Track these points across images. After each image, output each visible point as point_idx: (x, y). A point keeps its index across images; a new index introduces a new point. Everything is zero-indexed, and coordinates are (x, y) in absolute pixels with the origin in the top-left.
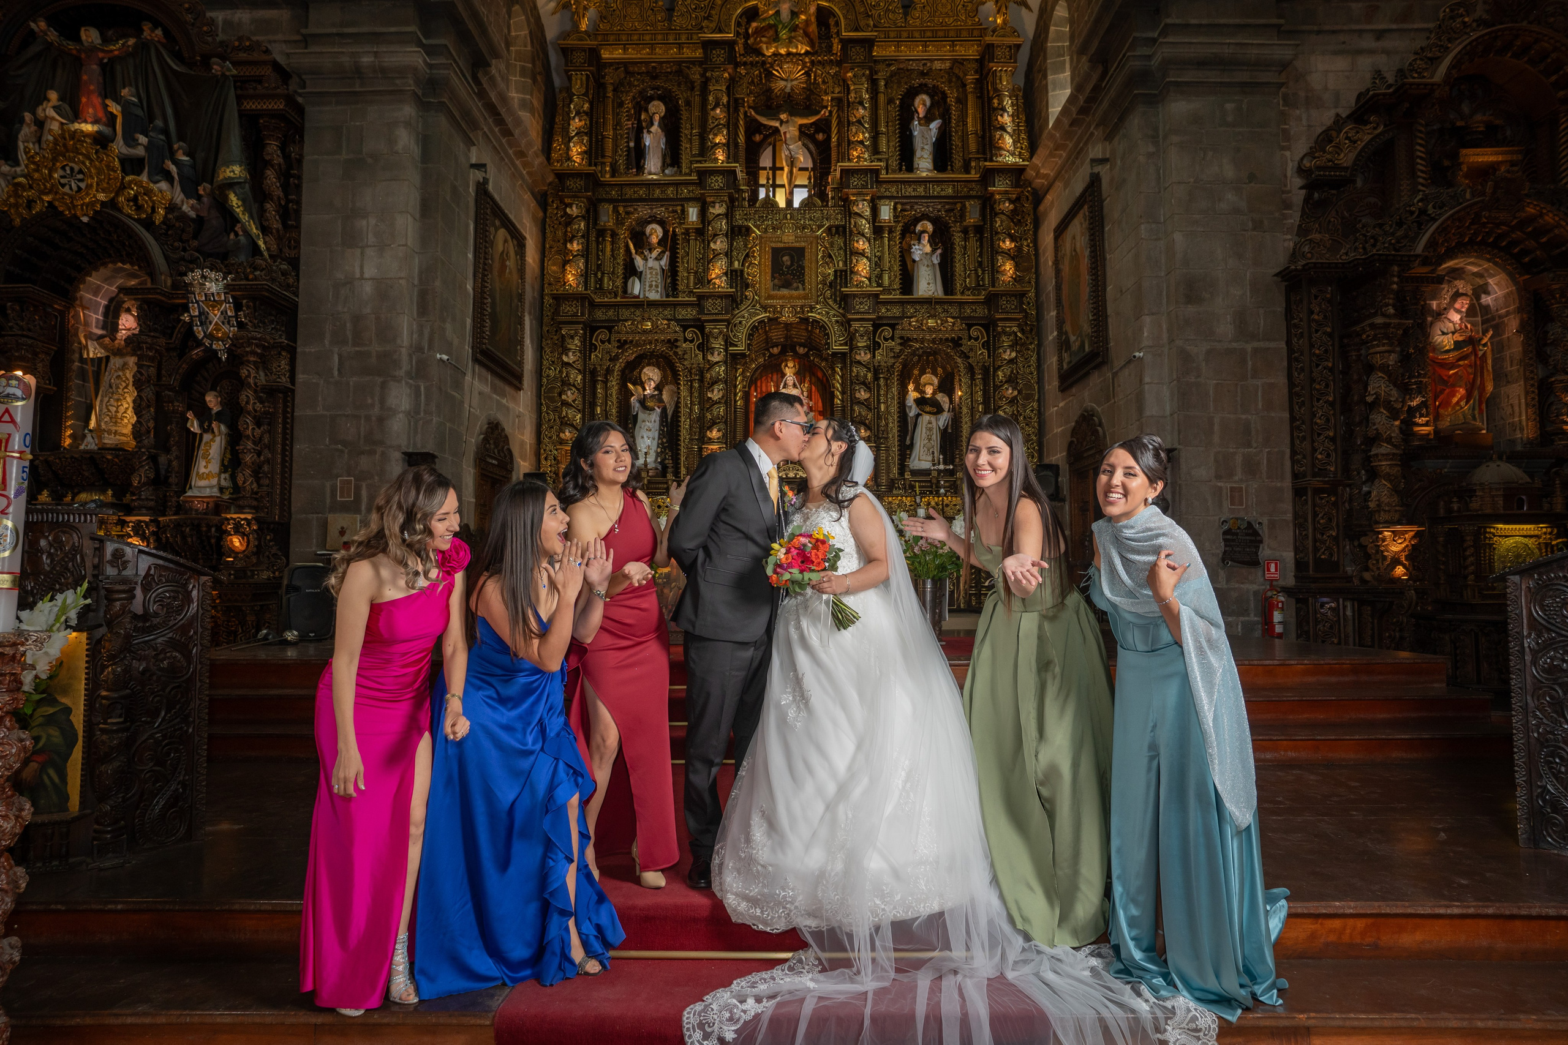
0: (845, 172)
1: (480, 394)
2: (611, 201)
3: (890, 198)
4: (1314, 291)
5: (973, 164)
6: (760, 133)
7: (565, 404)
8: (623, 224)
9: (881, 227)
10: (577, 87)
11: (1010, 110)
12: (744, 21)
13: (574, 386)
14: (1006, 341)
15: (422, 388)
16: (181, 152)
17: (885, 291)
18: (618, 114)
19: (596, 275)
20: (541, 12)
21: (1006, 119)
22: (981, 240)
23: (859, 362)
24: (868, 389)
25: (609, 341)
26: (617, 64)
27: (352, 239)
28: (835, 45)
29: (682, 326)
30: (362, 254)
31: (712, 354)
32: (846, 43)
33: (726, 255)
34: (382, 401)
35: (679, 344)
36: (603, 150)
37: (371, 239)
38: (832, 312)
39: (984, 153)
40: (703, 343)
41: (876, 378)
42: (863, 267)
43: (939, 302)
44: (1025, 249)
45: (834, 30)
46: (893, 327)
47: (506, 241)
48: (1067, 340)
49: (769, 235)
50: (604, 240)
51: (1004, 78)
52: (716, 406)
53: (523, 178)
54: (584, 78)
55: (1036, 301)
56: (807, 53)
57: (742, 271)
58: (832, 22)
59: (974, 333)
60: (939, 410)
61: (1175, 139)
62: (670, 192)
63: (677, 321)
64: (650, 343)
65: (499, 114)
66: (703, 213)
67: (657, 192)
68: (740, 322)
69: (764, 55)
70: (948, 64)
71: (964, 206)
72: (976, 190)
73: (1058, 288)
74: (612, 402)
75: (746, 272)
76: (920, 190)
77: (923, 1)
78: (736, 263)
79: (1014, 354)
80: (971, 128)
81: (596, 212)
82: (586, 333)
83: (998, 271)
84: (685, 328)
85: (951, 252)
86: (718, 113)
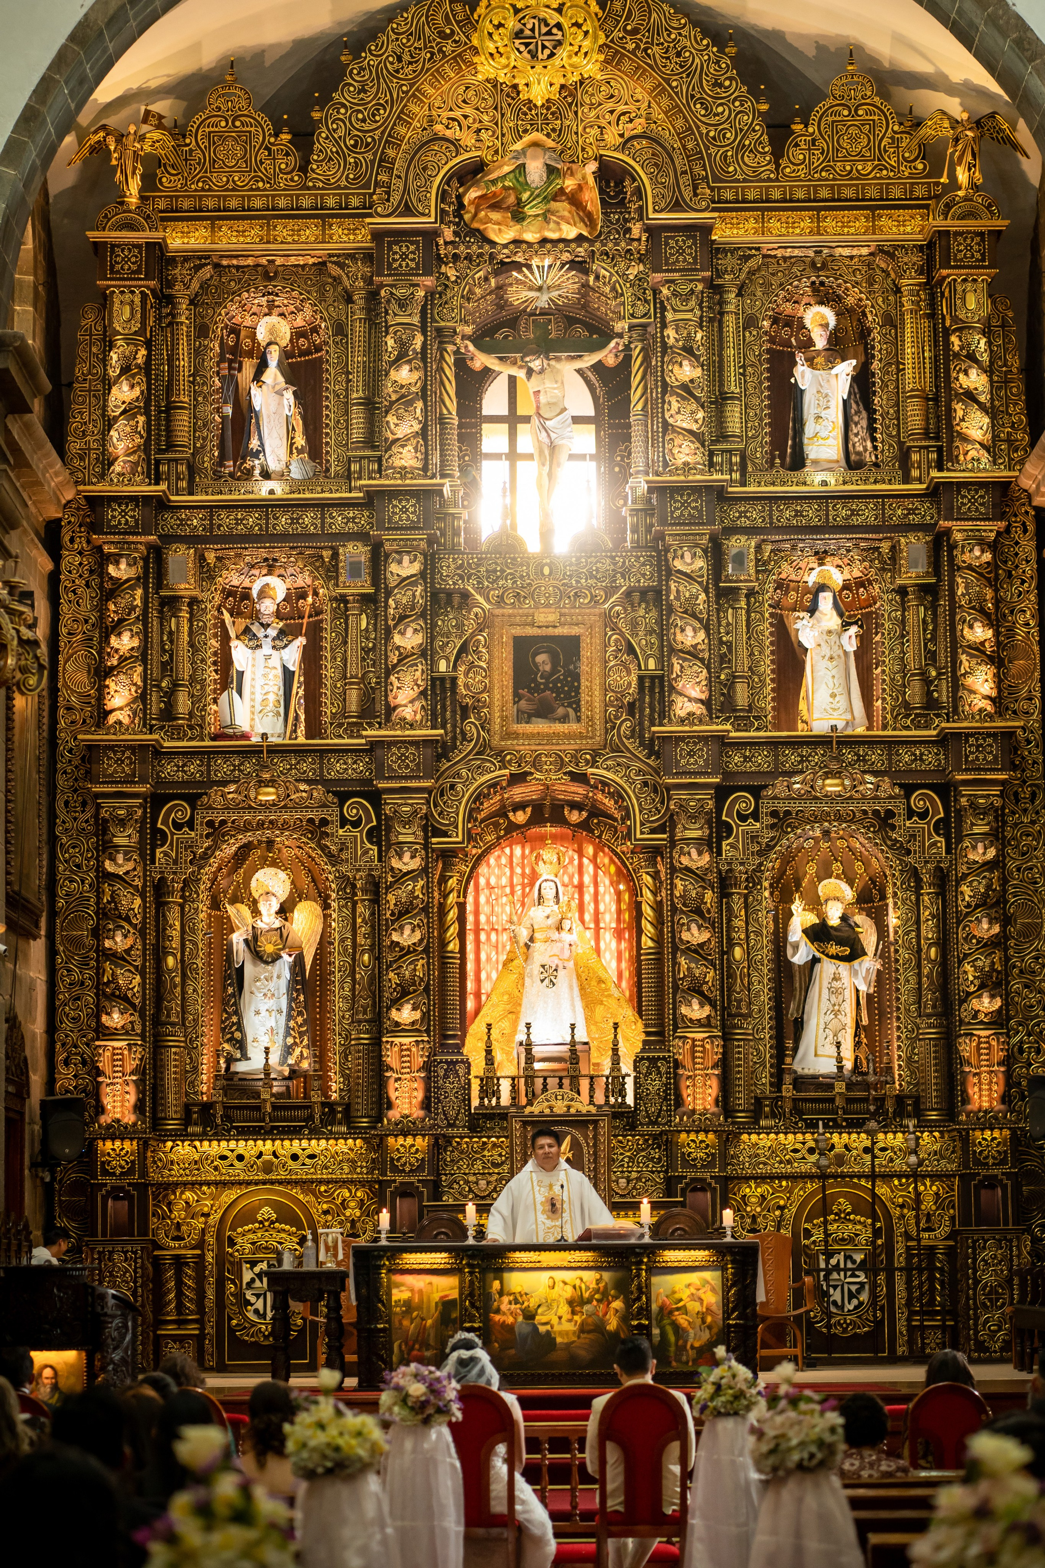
2: (191, 540)
3: (752, 530)
5: (915, 457)
7: (113, 957)
9: (732, 591)
10: (123, 319)
11: (984, 359)
13: (127, 919)
14: (978, 825)
17: (738, 723)
19: (159, 686)
21: (976, 378)
22: (932, 613)
23: (687, 871)
25: (190, 824)
29: (336, 793)
31: (400, 856)
32: (653, 231)
35: (330, 829)
36: (172, 434)
38: (635, 766)
40: (377, 828)
41: (724, 898)
42: (694, 682)
45: (632, 204)
46: (756, 792)
49: (509, 610)
50: (176, 617)
51: (971, 295)
52: (411, 957)
54: (137, 300)
56: (580, 239)
57: (454, 680)
58: (629, 187)
59: (917, 802)
60: (855, 953)
62: (309, 521)
63: (324, 782)
66: (374, 566)
67: (283, 521)
68: (453, 787)
69: (493, 243)
71: (897, 546)
72: (921, 515)
74: (195, 944)
75: (460, 682)
76: (811, 514)
77: (811, 130)
78: (443, 666)
79: (992, 850)
80: (909, 385)
81: (159, 561)
82: (146, 812)
83: (963, 685)
84: (342, 797)
85: (876, 634)
86: (404, 375)
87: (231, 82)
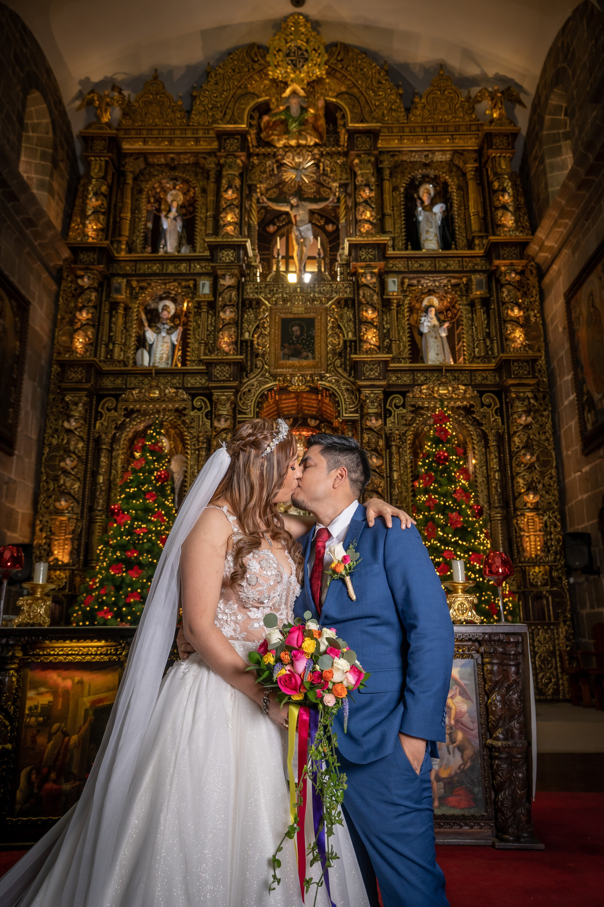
0: (354, 247)
2: (124, 276)
3: (399, 272)
5: (477, 242)
6: (274, 224)
7: (65, 472)
8: (137, 298)
9: (389, 300)
10: (95, 171)
11: (510, 191)
12: (256, 115)
13: (74, 453)
14: (519, 407)
17: (393, 360)
18: (137, 200)
19: (107, 345)
20: (68, 109)
21: (506, 199)
22: (487, 312)
23: (370, 429)
24: (380, 455)
25: (116, 409)
26: (137, 155)
28: (342, 136)
29: (190, 394)
31: (219, 421)
32: (352, 134)
33: (236, 324)
35: (186, 412)
36: (120, 230)
38: (342, 381)
39: (487, 231)
40: (210, 410)
41: (388, 446)
42: (371, 336)
43: (450, 370)
44: (533, 319)
45: (340, 122)
46: (404, 394)
49: (279, 306)
50: (117, 312)
51: (502, 163)
54: (103, 164)
55: (547, 369)
56: (316, 145)
57: (252, 342)
58: (338, 115)
59: (486, 400)
62: (183, 267)
63: (186, 389)
64: (158, 412)
66: (214, 286)
67: (171, 268)
68: (249, 391)
69: (275, 147)
70: (448, 157)
71: (470, 280)
72: (481, 265)
73: (573, 349)
74: (117, 472)
75: (255, 342)
76: (427, 265)
77: (423, 101)
78: (247, 336)
79: (530, 419)
80: (472, 210)
81: (109, 285)
82: (91, 401)
83: (507, 339)
84: (193, 396)
85: (458, 325)
86: (230, 194)
87: (156, 78)
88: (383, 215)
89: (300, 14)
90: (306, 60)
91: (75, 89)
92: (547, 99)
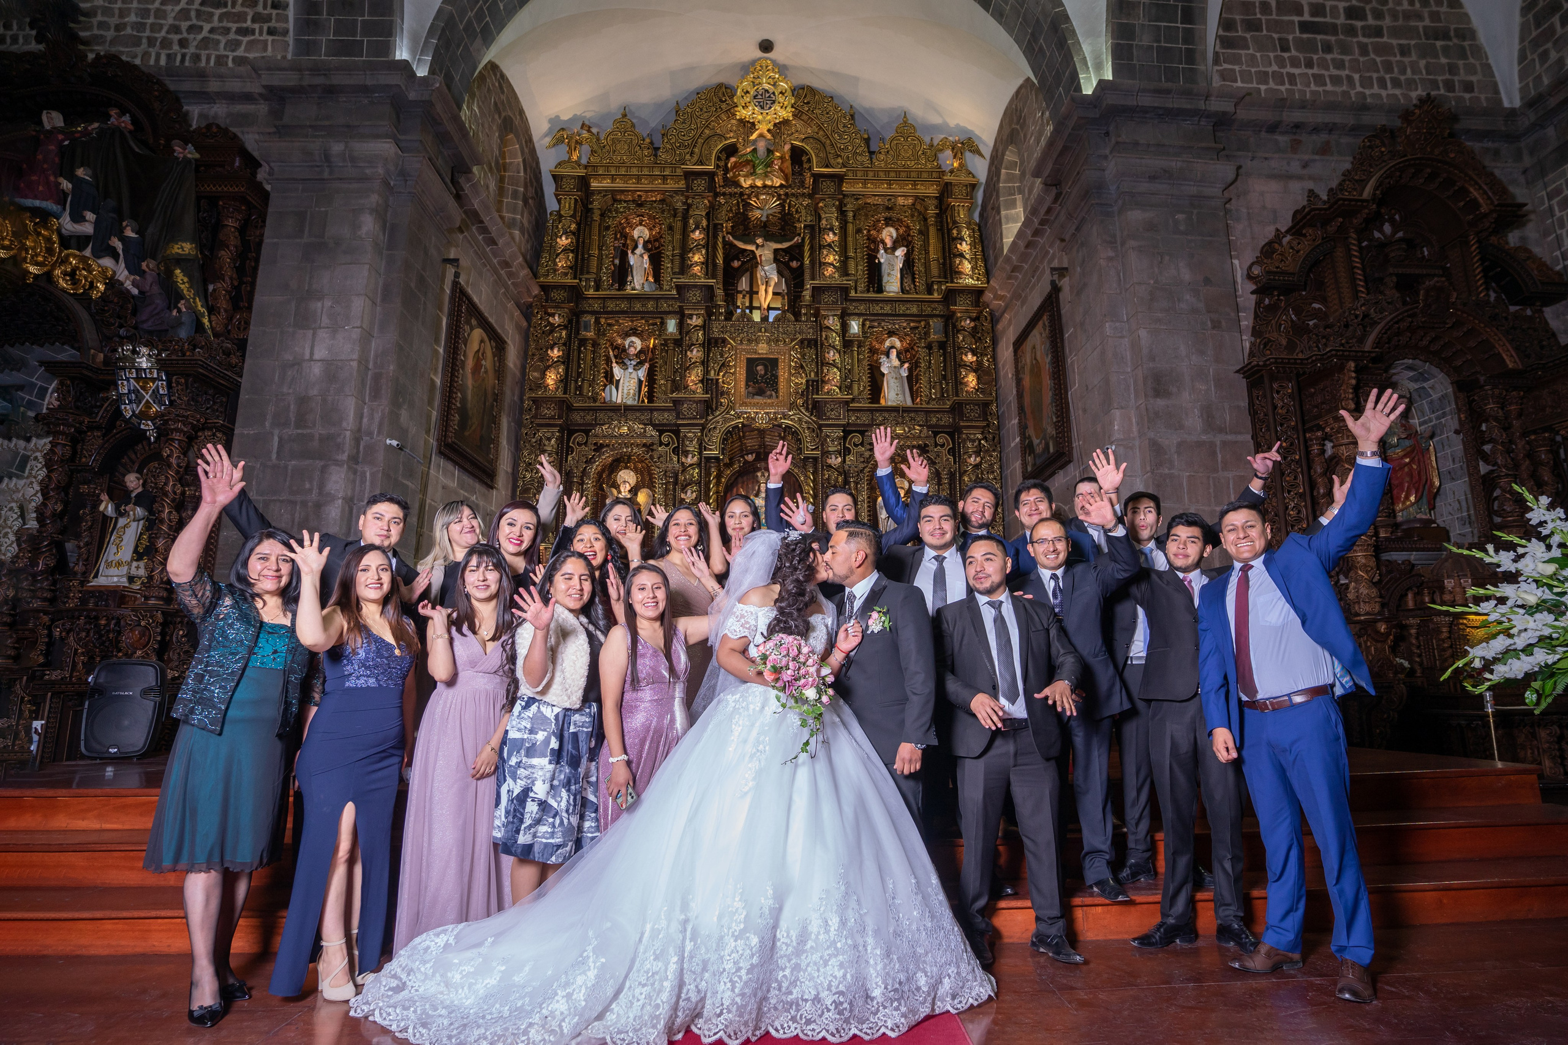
0: (817, 291)
1: (443, 488)
2: (593, 313)
3: (859, 315)
4: (1275, 386)
5: (935, 287)
6: (739, 260)
8: (604, 335)
9: (851, 341)
10: (566, 210)
11: (968, 240)
12: (723, 156)
14: (970, 447)
15: (368, 474)
16: (129, 228)
17: (854, 400)
18: (604, 236)
19: (576, 381)
20: (537, 146)
21: (964, 247)
22: (944, 356)
23: (830, 466)
25: (586, 444)
26: (604, 192)
27: (305, 321)
28: (808, 179)
29: (658, 431)
30: (314, 335)
31: (686, 457)
32: (817, 177)
33: (703, 363)
34: (321, 486)
35: (655, 447)
36: (588, 267)
37: (325, 321)
38: (805, 419)
39: (946, 277)
40: (678, 447)
42: (834, 376)
43: (906, 410)
44: (986, 365)
45: (806, 166)
46: (862, 433)
47: (482, 341)
48: (1031, 444)
49: (744, 347)
50: (585, 349)
51: (961, 212)
53: (507, 288)
54: (573, 202)
55: (997, 413)
56: (781, 186)
57: (717, 380)
58: (804, 158)
59: (940, 441)
61: (1132, 243)
62: (650, 306)
63: (654, 425)
64: (627, 446)
65: (482, 222)
66: (681, 325)
67: (638, 306)
68: (715, 427)
69: (742, 187)
70: (910, 201)
71: (928, 324)
72: (940, 309)
73: (1020, 395)
75: (721, 381)
76: (887, 309)
77: (886, 145)
78: (712, 373)
79: (978, 459)
80: (933, 256)
81: (578, 322)
82: (563, 436)
83: (961, 383)
84: (661, 432)
85: (917, 366)
86: (697, 235)
87: (625, 116)
88: (847, 258)
89: (767, 59)
90: (774, 102)
91: (545, 126)
92: (1003, 154)
